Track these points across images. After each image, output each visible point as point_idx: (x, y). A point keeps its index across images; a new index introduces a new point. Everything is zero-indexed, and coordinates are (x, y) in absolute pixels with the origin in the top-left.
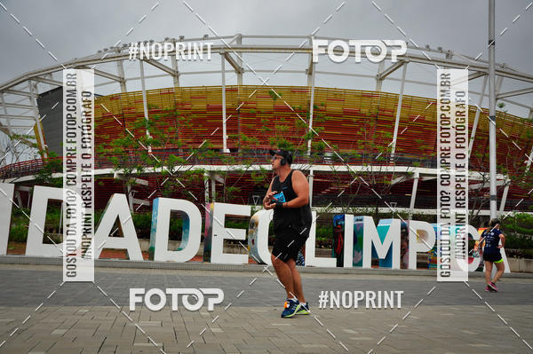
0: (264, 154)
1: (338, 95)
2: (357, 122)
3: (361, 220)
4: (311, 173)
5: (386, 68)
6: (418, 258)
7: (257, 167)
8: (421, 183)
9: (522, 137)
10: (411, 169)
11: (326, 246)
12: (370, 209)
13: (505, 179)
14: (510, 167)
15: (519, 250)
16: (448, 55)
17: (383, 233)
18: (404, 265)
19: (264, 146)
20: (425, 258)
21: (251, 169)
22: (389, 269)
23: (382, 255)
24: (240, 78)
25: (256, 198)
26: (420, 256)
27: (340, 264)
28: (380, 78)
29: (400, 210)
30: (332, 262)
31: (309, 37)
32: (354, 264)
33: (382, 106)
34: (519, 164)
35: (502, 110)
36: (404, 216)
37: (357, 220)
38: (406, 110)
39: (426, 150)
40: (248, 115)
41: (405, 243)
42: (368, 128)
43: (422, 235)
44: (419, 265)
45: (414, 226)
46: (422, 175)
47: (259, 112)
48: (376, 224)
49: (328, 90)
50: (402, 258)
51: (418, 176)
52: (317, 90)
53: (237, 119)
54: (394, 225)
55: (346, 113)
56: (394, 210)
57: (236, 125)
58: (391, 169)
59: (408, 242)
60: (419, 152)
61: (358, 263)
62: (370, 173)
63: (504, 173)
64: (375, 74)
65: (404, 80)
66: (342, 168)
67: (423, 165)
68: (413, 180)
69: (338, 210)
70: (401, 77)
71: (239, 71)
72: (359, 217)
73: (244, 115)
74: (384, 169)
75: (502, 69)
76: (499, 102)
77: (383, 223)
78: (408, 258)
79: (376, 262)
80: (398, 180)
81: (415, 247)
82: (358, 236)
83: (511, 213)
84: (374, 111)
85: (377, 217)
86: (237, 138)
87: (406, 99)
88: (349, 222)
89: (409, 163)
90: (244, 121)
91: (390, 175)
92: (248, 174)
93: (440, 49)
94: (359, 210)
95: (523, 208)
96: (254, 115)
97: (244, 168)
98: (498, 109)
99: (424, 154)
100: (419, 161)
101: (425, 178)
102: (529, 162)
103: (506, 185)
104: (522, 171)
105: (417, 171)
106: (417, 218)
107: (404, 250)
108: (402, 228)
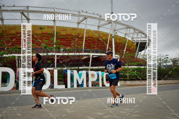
0: (39, 50)
1: (64, 29)
2: (71, 38)
3: (73, 72)
4: (56, 56)
5: (80, 20)
6: (92, 83)
9: (122, 43)
10: (89, 54)
11: (62, 81)
12: (76, 68)
13: (118, 56)
14: (119, 52)
15: (122, 78)
16: (100, 16)
17: (80, 76)
18: (87, 86)
19: (38, 47)
20: (94, 83)
22: (83, 87)
23: (80, 83)
27: (66, 87)
28: (79, 23)
29: (86, 67)
30: (63, 86)
31: (54, 8)
32: (71, 87)
33: (79, 33)
34: (122, 51)
36: (87, 70)
38: (87, 34)
39: (94, 47)
41: (88, 79)
42: (75, 40)
43: (93, 75)
44: (92, 85)
45: (90, 73)
47: (36, 35)
48: (78, 73)
49: (61, 27)
50: (87, 83)
51: (92, 56)
52: (57, 27)
54: (84, 72)
55: (67, 35)
56: (84, 67)
58: (83, 54)
59: (88, 78)
60: (91, 48)
62: (76, 55)
63: (118, 54)
64: (77, 22)
66: (66, 54)
67: (93, 52)
68: (90, 57)
69: (65, 68)
70: (85, 23)
71: (28, 19)
74: (80, 54)
76: (116, 32)
77: (80, 72)
79: (78, 85)
80: (85, 57)
81: (91, 80)
82: (72, 77)
84: (77, 34)
85: (78, 70)
87: (87, 30)
88: (69, 72)
89: (88, 52)
91: (82, 56)
93: (97, 14)
94: (73, 68)
98: (115, 34)
99: (93, 49)
100: (92, 51)
101: (94, 57)
102: (125, 51)
103: (118, 58)
104: (123, 54)
105: (91, 54)
106: (92, 70)
107: (87, 81)
108: (86, 74)
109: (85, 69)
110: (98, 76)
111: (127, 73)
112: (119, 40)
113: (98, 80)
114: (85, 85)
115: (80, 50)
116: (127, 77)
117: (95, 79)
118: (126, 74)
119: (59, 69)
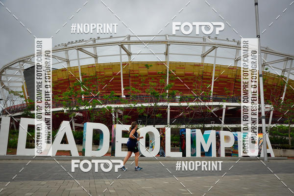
0: (143, 98)
1: (181, 66)
2: (192, 79)
3: (195, 131)
4: (169, 107)
5: (206, 51)
6: (226, 150)
7: (139, 105)
8: (227, 111)
9: (278, 85)
10: (221, 104)
11: (177, 146)
12: (200, 126)
13: (270, 107)
14: (273, 101)
15: (279, 145)
16: (238, 43)
17: (206, 138)
18: (218, 155)
19: (143, 94)
20: (230, 151)
21: (136, 106)
22: (210, 157)
23: (206, 150)
24: (130, 58)
25: (140, 121)
26: (227, 150)
27: (184, 155)
28: (204, 56)
29: (217, 125)
30: (180, 154)
31: (165, 36)
32: (191, 155)
33: (205, 71)
34: (277, 99)
35: (267, 71)
36: (218, 129)
37: (193, 131)
38: (218, 72)
39: (229, 93)
40: (134, 77)
41: (218, 143)
42: (198, 82)
43: (227, 138)
44: (227, 155)
45: (223, 133)
46: (227, 106)
47: (140, 76)
48: (203, 134)
49: (176, 63)
50: (217, 151)
51: (225, 107)
52: (171, 63)
53: (128, 79)
54: (213, 133)
55: (186, 75)
56: (213, 125)
57: (128, 83)
58: (210, 104)
59: (220, 142)
60: (225, 95)
61: (193, 154)
62: (200, 106)
63: (270, 104)
64: (201, 54)
65: (215, 57)
66: (185, 104)
67: (228, 101)
68: (223, 109)
69: (183, 126)
70: (214, 55)
71: (129, 54)
72: (194, 130)
73: (132, 77)
74: (207, 104)
75: (266, 50)
76: (266, 67)
77: (206, 132)
78: (220, 151)
79: (203, 154)
80: (214, 109)
81: (224, 145)
82: (193, 140)
83: (275, 125)
84: (201, 73)
85: (203, 130)
86: (129, 90)
87: (217, 66)
88: (188, 132)
89: (220, 100)
90: (132, 81)
91: (210, 106)
92: (135, 109)
93: (234, 40)
94: (195, 126)
95: (281, 122)
96: (137, 77)
97: (133, 105)
98: (265, 70)
99: (228, 96)
100: (225, 99)
101: (229, 108)
102: (283, 98)
103: (271, 110)
104: (279, 103)
105: (225, 104)
106: (225, 129)
107: (218, 147)
108: (216, 135)
109: (214, 128)
110: (236, 139)
111: (288, 136)
112: (272, 80)
113: (236, 145)
114: (214, 154)
115: (206, 97)
116: (288, 143)
117: (230, 144)
118: (287, 138)
119: (174, 126)
